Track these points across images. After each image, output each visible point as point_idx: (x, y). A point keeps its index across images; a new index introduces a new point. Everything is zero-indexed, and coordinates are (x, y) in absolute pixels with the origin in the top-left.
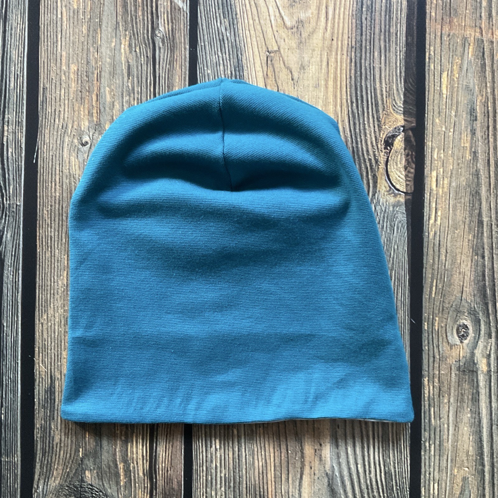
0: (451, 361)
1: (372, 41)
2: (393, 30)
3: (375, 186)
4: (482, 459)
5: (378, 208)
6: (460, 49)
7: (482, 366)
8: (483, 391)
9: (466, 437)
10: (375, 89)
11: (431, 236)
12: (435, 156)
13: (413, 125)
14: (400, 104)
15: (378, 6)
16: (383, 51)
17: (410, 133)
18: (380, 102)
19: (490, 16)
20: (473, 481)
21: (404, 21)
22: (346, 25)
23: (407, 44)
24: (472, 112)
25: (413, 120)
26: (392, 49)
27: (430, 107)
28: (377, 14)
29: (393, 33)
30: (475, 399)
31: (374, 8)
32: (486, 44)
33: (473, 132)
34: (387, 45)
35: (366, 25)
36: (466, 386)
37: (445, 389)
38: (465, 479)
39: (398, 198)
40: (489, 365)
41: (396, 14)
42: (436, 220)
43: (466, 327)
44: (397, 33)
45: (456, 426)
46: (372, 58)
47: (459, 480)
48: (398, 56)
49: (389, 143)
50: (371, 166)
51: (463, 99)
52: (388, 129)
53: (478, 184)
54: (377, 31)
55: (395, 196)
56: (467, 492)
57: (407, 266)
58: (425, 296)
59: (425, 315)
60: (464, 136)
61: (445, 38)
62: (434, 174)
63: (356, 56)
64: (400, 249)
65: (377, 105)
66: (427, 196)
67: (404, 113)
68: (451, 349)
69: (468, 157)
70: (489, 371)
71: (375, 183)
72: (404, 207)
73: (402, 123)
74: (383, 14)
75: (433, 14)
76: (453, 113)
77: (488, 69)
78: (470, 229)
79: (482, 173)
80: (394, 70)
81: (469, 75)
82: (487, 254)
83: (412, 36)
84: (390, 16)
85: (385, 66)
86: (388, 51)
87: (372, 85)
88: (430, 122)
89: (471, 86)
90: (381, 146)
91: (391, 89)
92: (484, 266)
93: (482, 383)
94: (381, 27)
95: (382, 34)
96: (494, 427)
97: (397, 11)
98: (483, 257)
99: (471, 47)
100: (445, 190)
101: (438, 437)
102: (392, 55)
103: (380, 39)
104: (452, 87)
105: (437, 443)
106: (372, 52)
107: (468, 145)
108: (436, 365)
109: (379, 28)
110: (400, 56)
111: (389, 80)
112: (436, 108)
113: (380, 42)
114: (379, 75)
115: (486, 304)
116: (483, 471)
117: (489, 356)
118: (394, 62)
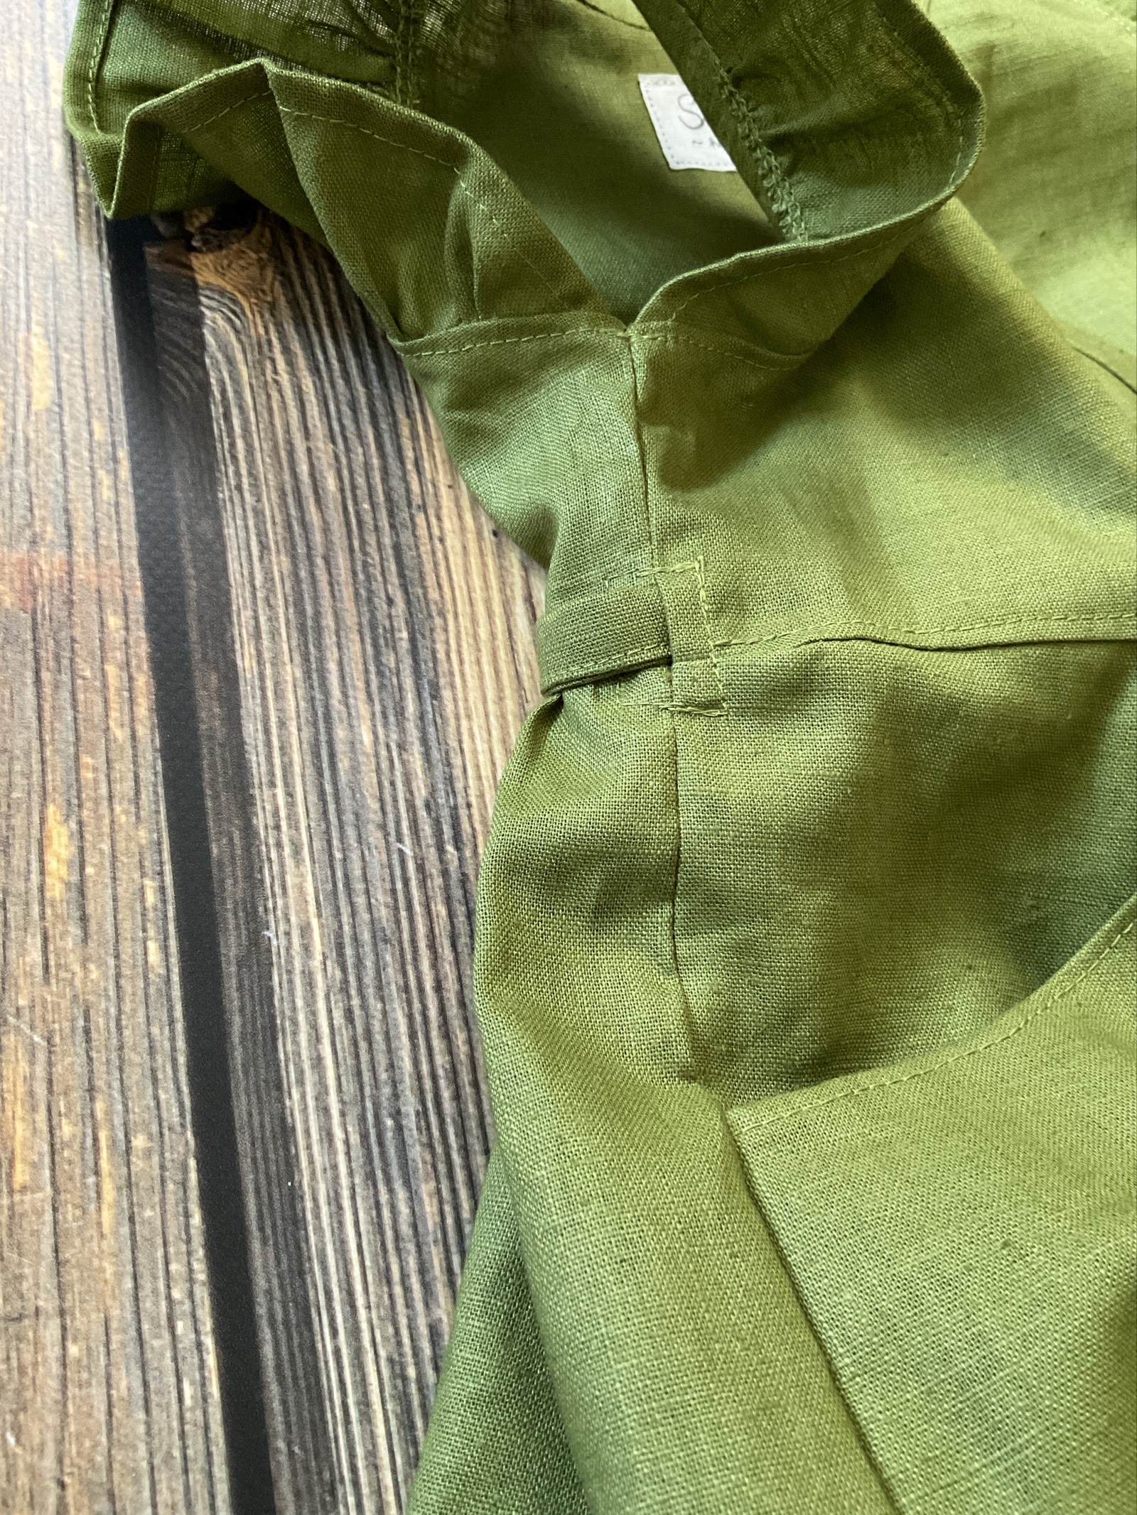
2: (279, 564)
15: (354, 648)
16: (307, 491)
22: (458, 578)
26: (274, 496)
29: (278, 551)
31: (368, 640)
34: (293, 512)
35: (385, 581)
41: (277, 619)
44: (261, 552)
46: (345, 473)
48: (244, 471)
63: (404, 479)
74: (328, 621)
75: (114, 622)
80: (254, 428)
84: (301, 612)
85: (289, 442)
86: (288, 488)
87: (327, 385)
94: (330, 574)
95: (319, 549)
97: (274, 634)
102: (270, 477)
103: (326, 530)
106: (348, 490)
109: (334, 571)
110: (238, 473)
111: (269, 396)
113: (325, 522)
114: (309, 414)
118: (258, 455)
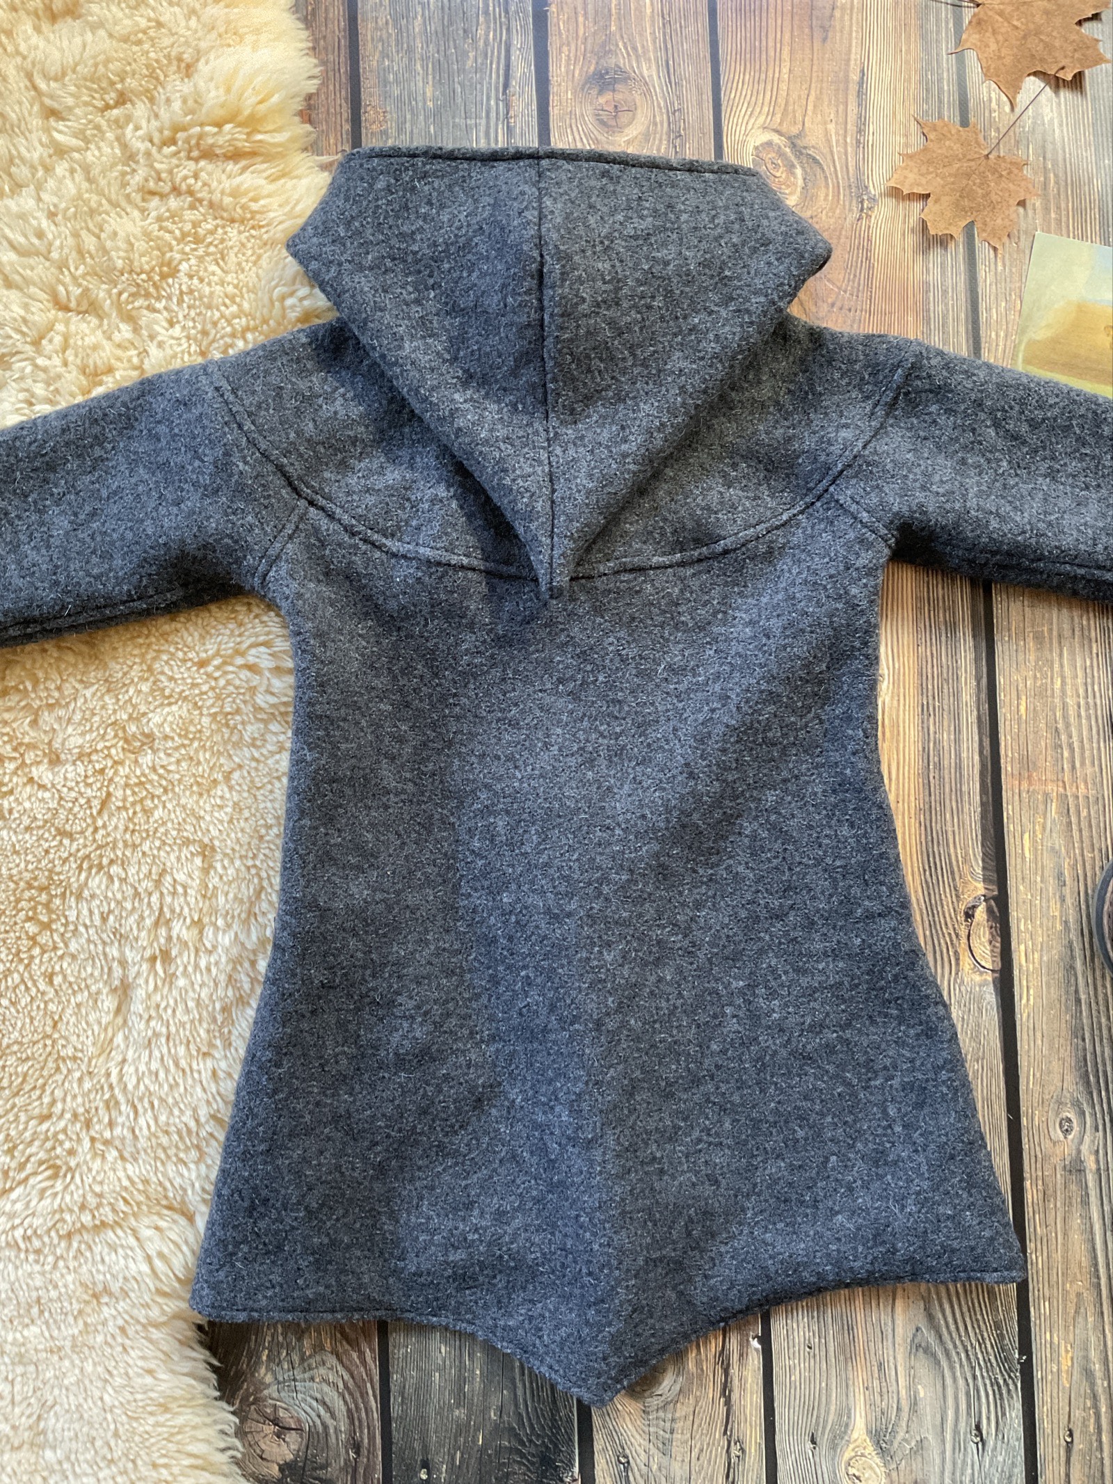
0: (1056, 1160)
1: (942, 803)
3: (958, 964)
4: (1097, 1270)
5: (963, 988)
6: (1041, 807)
7: (1090, 1164)
8: (1093, 1193)
9: (1077, 1247)
10: (949, 855)
11: (1024, 1019)
12: (1022, 927)
13: (996, 893)
14: (979, 871)
17: (992, 903)
18: (956, 869)
19: (1073, 767)
20: (1089, 1296)
21: (977, 778)
23: (982, 804)
24: (1060, 875)
25: (994, 887)
27: (1013, 873)
28: (946, 772)
30: (1085, 1202)
32: (1071, 800)
33: (1063, 899)
36: (1074, 1187)
37: (1050, 1192)
38: (1079, 1295)
39: (984, 976)
40: (1098, 1162)
42: (1028, 1000)
43: (1069, 1120)
45: (1065, 1234)
47: (1073, 1296)
49: (969, 915)
50: (951, 941)
51: (1049, 863)
52: (967, 900)
53: (1073, 957)
54: (947, 790)
55: (981, 973)
56: (1082, 1310)
57: (999, 1054)
58: (1022, 1087)
59: (1023, 1109)
60: (1052, 903)
61: (1024, 795)
62: (1022, 947)
64: (991, 1035)
65: (953, 873)
66: (1016, 972)
67: (984, 881)
68: (1054, 1143)
69: (1059, 927)
70: (1099, 1169)
71: (957, 960)
72: (991, 988)
73: (983, 891)
76: (1039, 879)
77: (1074, 827)
78: (1067, 1008)
79: (1075, 944)
81: (1054, 835)
82: (1087, 1036)
83: (987, 794)
88: (1014, 889)
89: (1057, 847)
90: (961, 918)
91: (967, 854)
92: (1085, 1049)
93: (1090, 1184)
96: (1109, 1233)
98: (1084, 1040)
99: (1054, 805)
100: (1037, 965)
101: (1045, 1248)
104: (1036, 849)
105: (1045, 1254)
107: (1057, 914)
108: (1039, 1166)
112: (1019, 874)
115: (1091, 1093)
116: (1099, 1284)
117: (1097, 1151)
